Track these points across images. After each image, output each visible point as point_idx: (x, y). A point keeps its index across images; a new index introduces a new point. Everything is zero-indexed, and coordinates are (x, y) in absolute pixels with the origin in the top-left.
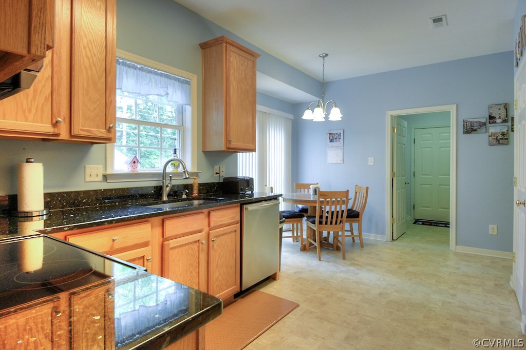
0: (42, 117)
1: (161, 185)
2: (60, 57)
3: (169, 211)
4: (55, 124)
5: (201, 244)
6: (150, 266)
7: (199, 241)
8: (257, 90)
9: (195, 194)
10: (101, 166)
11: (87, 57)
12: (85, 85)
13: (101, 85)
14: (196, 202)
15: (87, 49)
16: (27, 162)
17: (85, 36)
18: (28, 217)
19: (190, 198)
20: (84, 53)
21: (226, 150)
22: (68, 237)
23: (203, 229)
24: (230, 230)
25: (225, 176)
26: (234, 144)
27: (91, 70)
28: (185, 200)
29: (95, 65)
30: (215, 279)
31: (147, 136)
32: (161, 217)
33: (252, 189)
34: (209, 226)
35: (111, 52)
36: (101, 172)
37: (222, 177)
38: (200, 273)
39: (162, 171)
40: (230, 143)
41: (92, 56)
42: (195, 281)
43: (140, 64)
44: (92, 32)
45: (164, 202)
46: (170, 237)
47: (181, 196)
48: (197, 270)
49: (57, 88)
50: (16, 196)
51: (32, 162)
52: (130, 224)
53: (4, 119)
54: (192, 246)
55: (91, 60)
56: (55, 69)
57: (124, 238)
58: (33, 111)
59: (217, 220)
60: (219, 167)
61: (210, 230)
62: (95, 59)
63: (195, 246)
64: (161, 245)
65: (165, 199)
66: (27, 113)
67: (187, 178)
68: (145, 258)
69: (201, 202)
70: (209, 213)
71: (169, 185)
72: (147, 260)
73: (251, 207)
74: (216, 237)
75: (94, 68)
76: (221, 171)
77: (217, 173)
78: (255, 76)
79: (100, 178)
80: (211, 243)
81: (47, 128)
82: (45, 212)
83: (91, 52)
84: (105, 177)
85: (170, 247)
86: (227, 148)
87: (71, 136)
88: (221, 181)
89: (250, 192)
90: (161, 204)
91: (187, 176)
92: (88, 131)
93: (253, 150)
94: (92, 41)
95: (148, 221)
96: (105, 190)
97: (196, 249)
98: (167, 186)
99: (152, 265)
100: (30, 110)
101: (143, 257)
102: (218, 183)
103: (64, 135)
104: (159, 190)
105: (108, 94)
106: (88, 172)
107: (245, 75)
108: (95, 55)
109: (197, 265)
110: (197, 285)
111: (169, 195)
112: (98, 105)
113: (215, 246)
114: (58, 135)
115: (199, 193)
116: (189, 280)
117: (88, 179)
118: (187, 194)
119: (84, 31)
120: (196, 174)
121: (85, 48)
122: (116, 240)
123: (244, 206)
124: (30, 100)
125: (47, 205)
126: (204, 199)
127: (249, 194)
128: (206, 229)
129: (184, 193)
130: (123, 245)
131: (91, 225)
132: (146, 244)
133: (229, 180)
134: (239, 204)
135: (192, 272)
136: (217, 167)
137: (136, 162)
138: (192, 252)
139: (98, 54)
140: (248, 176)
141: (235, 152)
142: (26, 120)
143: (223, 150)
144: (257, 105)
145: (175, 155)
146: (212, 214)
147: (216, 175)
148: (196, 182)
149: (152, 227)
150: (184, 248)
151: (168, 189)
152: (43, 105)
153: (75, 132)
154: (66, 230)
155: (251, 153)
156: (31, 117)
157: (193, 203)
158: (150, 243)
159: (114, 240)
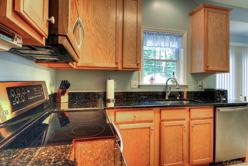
0: (112, 61)
1: (165, 91)
2: (118, 35)
3: (169, 106)
4: (117, 63)
5: (184, 127)
6: (153, 133)
7: (183, 125)
8: (230, 33)
9: (185, 97)
10: (137, 81)
11: (129, 33)
12: (128, 45)
13: (135, 45)
14: (185, 102)
15: (129, 29)
16: (109, 79)
17: (128, 23)
18: (109, 101)
19: (182, 99)
20: (128, 32)
21: (205, 72)
22: (116, 112)
23: (185, 119)
24: (205, 122)
25: (206, 88)
26: (211, 68)
27: (131, 38)
28: (178, 100)
29: (132, 36)
30: (194, 150)
31: (173, 68)
32: (159, 108)
33: (226, 97)
34: (190, 117)
35: (139, 29)
36: (137, 84)
37: (204, 88)
38: (184, 143)
39: (165, 84)
40: (208, 68)
41: (131, 32)
42: (180, 148)
43: (155, 32)
44: (131, 22)
45: (166, 100)
46: (165, 120)
47: (176, 98)
48: (181, 141)
49: (117, 48)
50: (106, 92)
51: (111, 79)
52: (143, 110)
53: (100, 63)
54: (178, 127)
55: (131, 34)
56: (117, 40)
57: (140, 116)
58: (109, 59)
59: (195, 114)
60: (202, 83)
61: (191, 120)
62: (132, 33)
63: (180, 128)
64: (159, 124)
65: (167, 99)
66: (107, 59)
67: (178, 88)
68: (151, 128)
69: (188, 102)
70: (190, 109)
71: (169, 91)
72: (152, 129)
73: (222, 109)
74: (195, 125)
75: (132, 37)
76: (203, 85)
77: (200, 86)
78: (229, 23)
79: (137, 87)
80: (191, 128)
81: (114, 65)
82: (114, 100)
83: (130, 30)
84: (139, 86)
85: (165, 125)
86: (205, 71)
87: (123, 68)
88: (203, 90)
89: (225, 99)
90: (164, 101)
91: (178, 87)
92: (129, 66)
93: (228, 71)
94: (131, 25)
95: (152, 109)
96: (138, 92)
97: (181, 129)
98: (168, 92)
99: (154, 133)
100: (108, 58)
101: (150, 128)
102: (201, 92)
103: (120, 68)
104: (164, 94)
105: (137, 48)
106: (132, 84)
107: (220, 24)
108: (132, 31)
109: (182, 139)
110: (182, 151)
111: (169, 97)
112: (133, 54)
113: (194, 131)
114: (118, 68)
115: (188, 96)
116: (176, 147)
117: (132, 87)
118: (179, 97)
119: (128, 22)
120: (186, 86)
121: (128, 29)
122: (136, 116)
123: (217, 108)
124: (108, 54)
125: (116, 97)
126: (190, 100)
127: (224, 100)
128: (188, 119)
129: (178, 96)
130: (139, 120)
131: (125, 108)
132: (151, 121)
133: (208, 91)
134: (213, 107)
135: (178, 142)
136: (200, 83)
137: (153, 80)
138: (178, 131)
139: (134, 30)
140: (223, 88)
141: (214, 73)
142: (107, 63)
143: (203, 72)
144: (230, 42)
145: (173, 76)
146: (192, 110)
147: (199, 87)
148: (185, 90)
149: (154, 113)
150: (173, 127)
151: (168, 94)
152: (112, 56)
153: (124, 66)
154: (115, 109)
155: (226, 74)
156: (108, 61)
157: (183, 102)
158: (153, 121)
159: (135, 117)
